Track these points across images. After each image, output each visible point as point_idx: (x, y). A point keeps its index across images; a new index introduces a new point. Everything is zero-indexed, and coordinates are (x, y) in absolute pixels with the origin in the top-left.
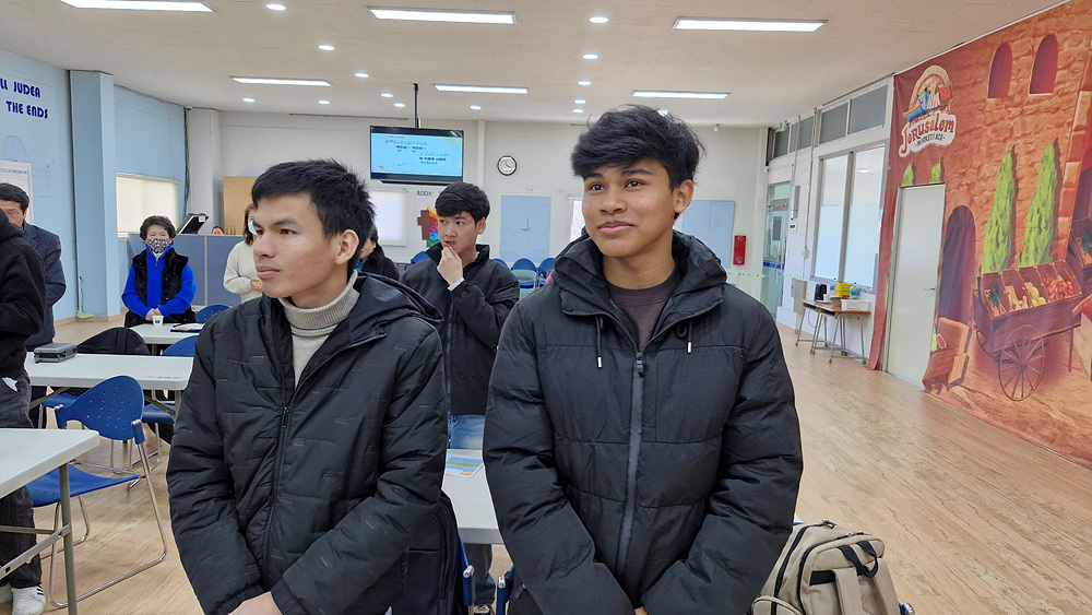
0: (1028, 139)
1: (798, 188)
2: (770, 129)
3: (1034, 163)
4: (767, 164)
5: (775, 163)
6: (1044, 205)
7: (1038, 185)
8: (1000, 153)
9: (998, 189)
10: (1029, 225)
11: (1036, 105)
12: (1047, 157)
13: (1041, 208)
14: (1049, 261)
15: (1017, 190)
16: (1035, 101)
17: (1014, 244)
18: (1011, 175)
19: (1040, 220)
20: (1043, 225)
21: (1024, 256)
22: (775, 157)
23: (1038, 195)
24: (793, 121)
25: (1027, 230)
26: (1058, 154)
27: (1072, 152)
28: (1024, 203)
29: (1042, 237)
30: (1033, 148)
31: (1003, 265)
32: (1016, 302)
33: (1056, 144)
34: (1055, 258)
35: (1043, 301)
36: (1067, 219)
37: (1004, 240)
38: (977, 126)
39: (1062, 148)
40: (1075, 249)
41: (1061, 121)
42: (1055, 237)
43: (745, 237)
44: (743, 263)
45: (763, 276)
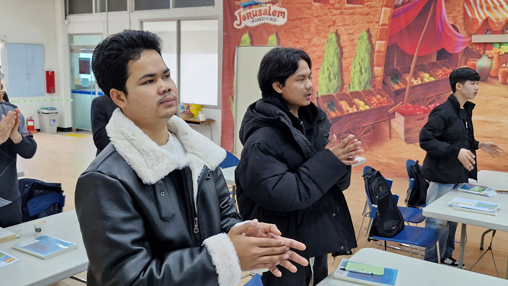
0: (347, 27)
3: (352, 40)
4: (65, 18)
5: (73, 18)
6: (362, 61)
7: (357, 51)
8: (326, 32)
9: (326, 51)
10: (353, 70)
11: (352, 11)
12: (362, 37)
13: (361, 62)
14: (370, 88)
15: (342, 53)
16: (351, 8)
17: (342, 80)
18: (336, 45)
19: (361, 68)
20: (363, 70)
21: (351, 86)
23: (358, 56)
25: (352, 74)
26: (370, 37)
27: (380, 36)
28: (348, 60)
29: (363, 76)
30: (351, 32)
31: (336, 90)
32: (348, 108)
33: (368, 31)
34: (374, 87)
35: (367, 107)
36: (380, 68)
37: (335, 78)
38: (306, 16)
39: (373, 34)
40: (387, 82)
41: (371, 20)
42: (373, 77)
43: (53, 72)
44: (54, 92)
45: (72, 100)
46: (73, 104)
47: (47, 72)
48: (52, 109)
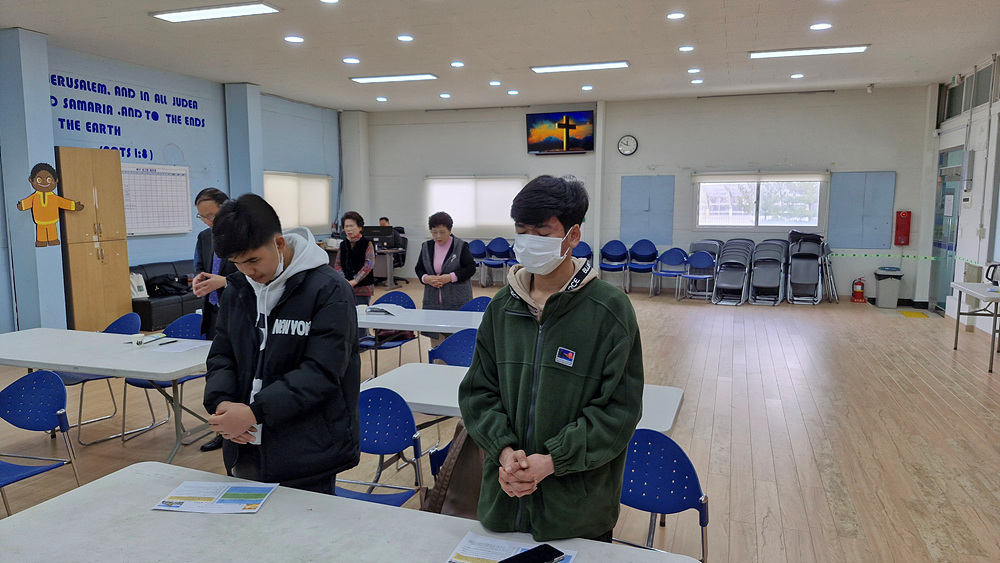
1: (973, 153)
2: (941, 86)
4: (938, 127)
5: (947, 125)
22: (948, 117)
24: (969, 72)
43: (909, 213)
44: (907, 243)
45: (933, 259)
46: (935, 265)
47: (898, 213)
48: (891, 269)
